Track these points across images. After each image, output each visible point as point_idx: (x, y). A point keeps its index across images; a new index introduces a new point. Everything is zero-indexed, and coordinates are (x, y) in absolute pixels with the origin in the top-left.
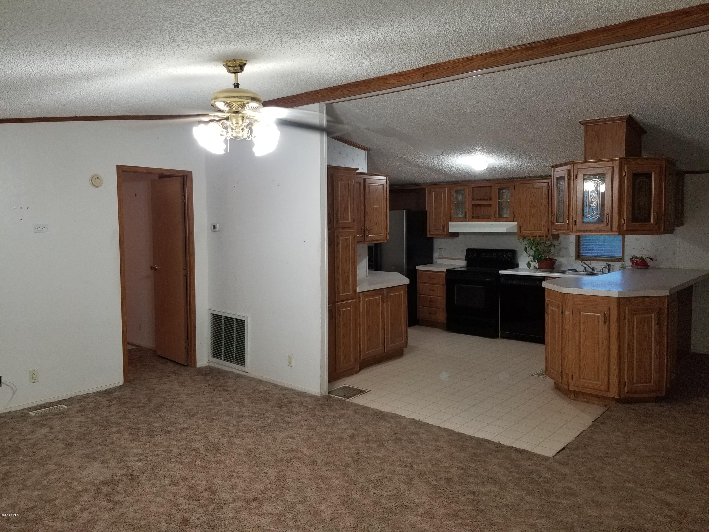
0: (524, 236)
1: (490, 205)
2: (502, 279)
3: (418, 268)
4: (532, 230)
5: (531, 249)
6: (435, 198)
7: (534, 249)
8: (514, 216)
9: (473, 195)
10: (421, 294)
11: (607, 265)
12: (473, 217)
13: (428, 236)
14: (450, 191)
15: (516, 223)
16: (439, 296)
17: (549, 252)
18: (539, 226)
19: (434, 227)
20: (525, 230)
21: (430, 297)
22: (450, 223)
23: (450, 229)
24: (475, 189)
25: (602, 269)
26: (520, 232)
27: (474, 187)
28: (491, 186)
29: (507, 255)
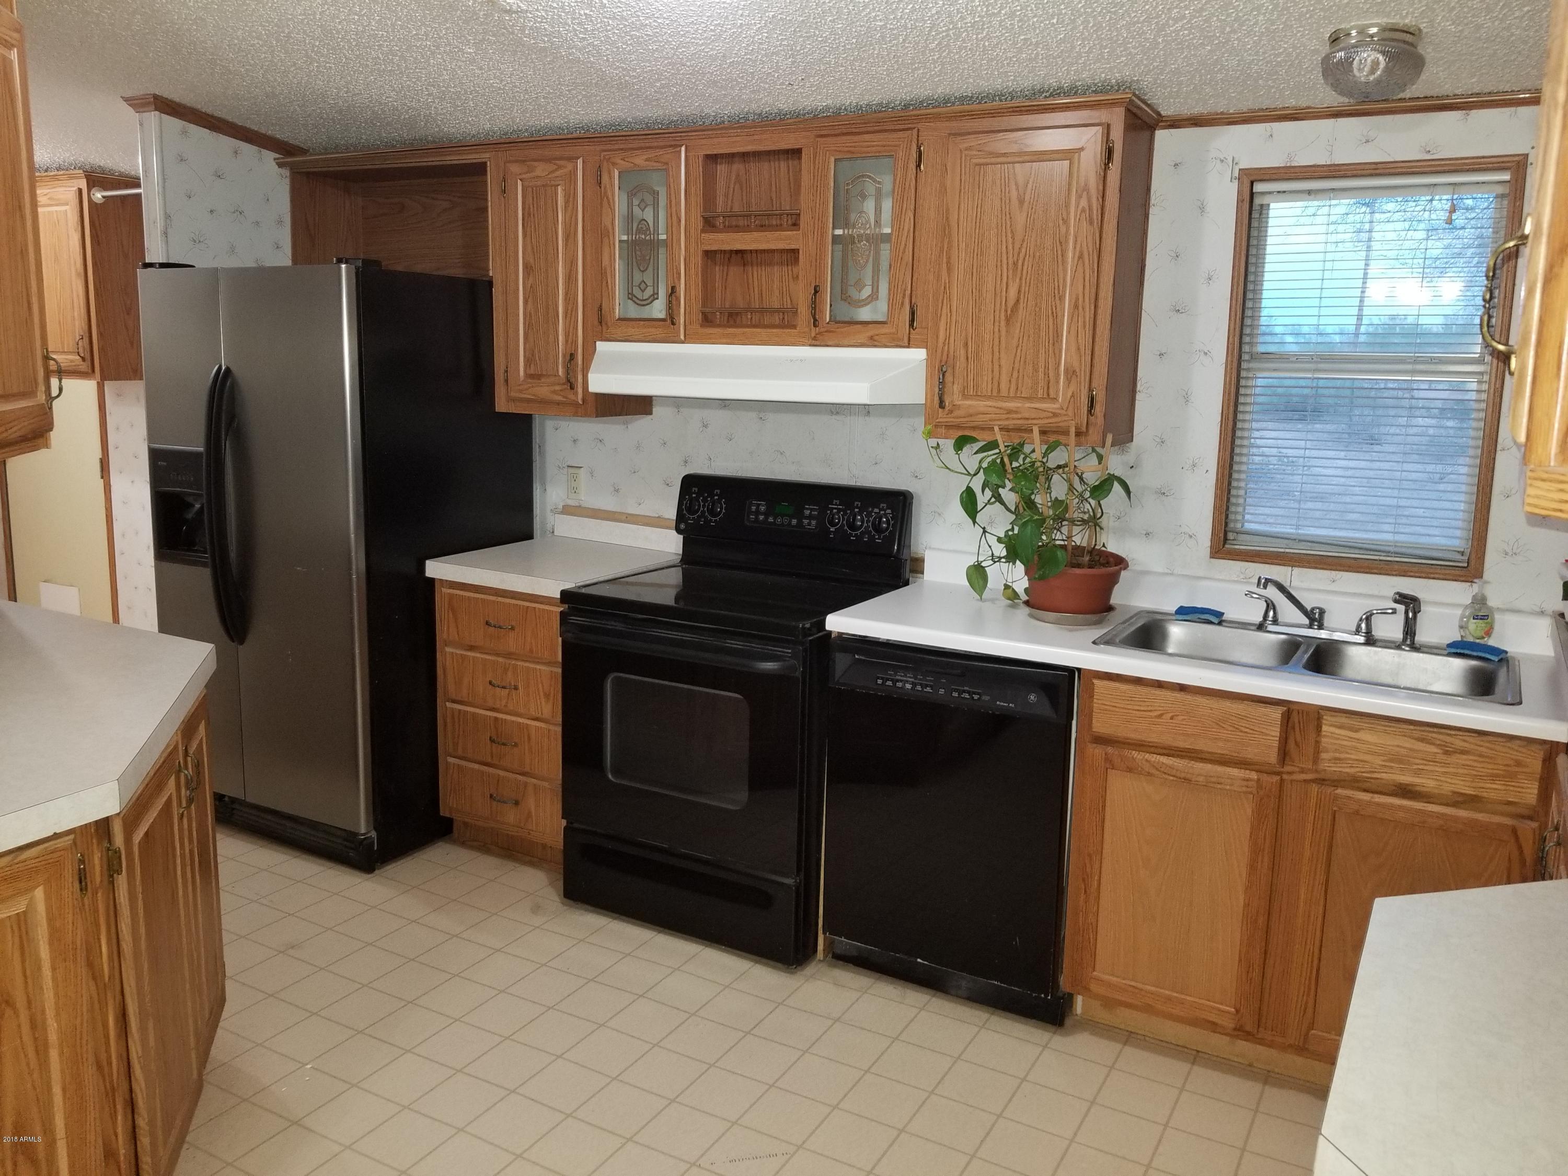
0: (958, 427)
1: (792, 255)
2: (841, 662)
3: (435, 569)
4: (1004, 392)
5: (999, 499)
6: (527, 215)
7: (1010, 497)
8: (913, 314)
9: (709, 198)
10: (454, 701)
11: (1402, 598)
12: (707, 320)
13: (502, 405)
14: (597, 179)
15: (919, 354)
16: (536, 719)
17: (1093, 522)
18: (1041, 375)
19: (528, 362)
20: (965, 396)
21: (496, 719)
22: (598, 343)
23: (591, 377)
24: (722, 169)
25: (1368, 619)
26: (942, 405)
27: (712, 159)
28: (796, 153)
29: (869, 515)
